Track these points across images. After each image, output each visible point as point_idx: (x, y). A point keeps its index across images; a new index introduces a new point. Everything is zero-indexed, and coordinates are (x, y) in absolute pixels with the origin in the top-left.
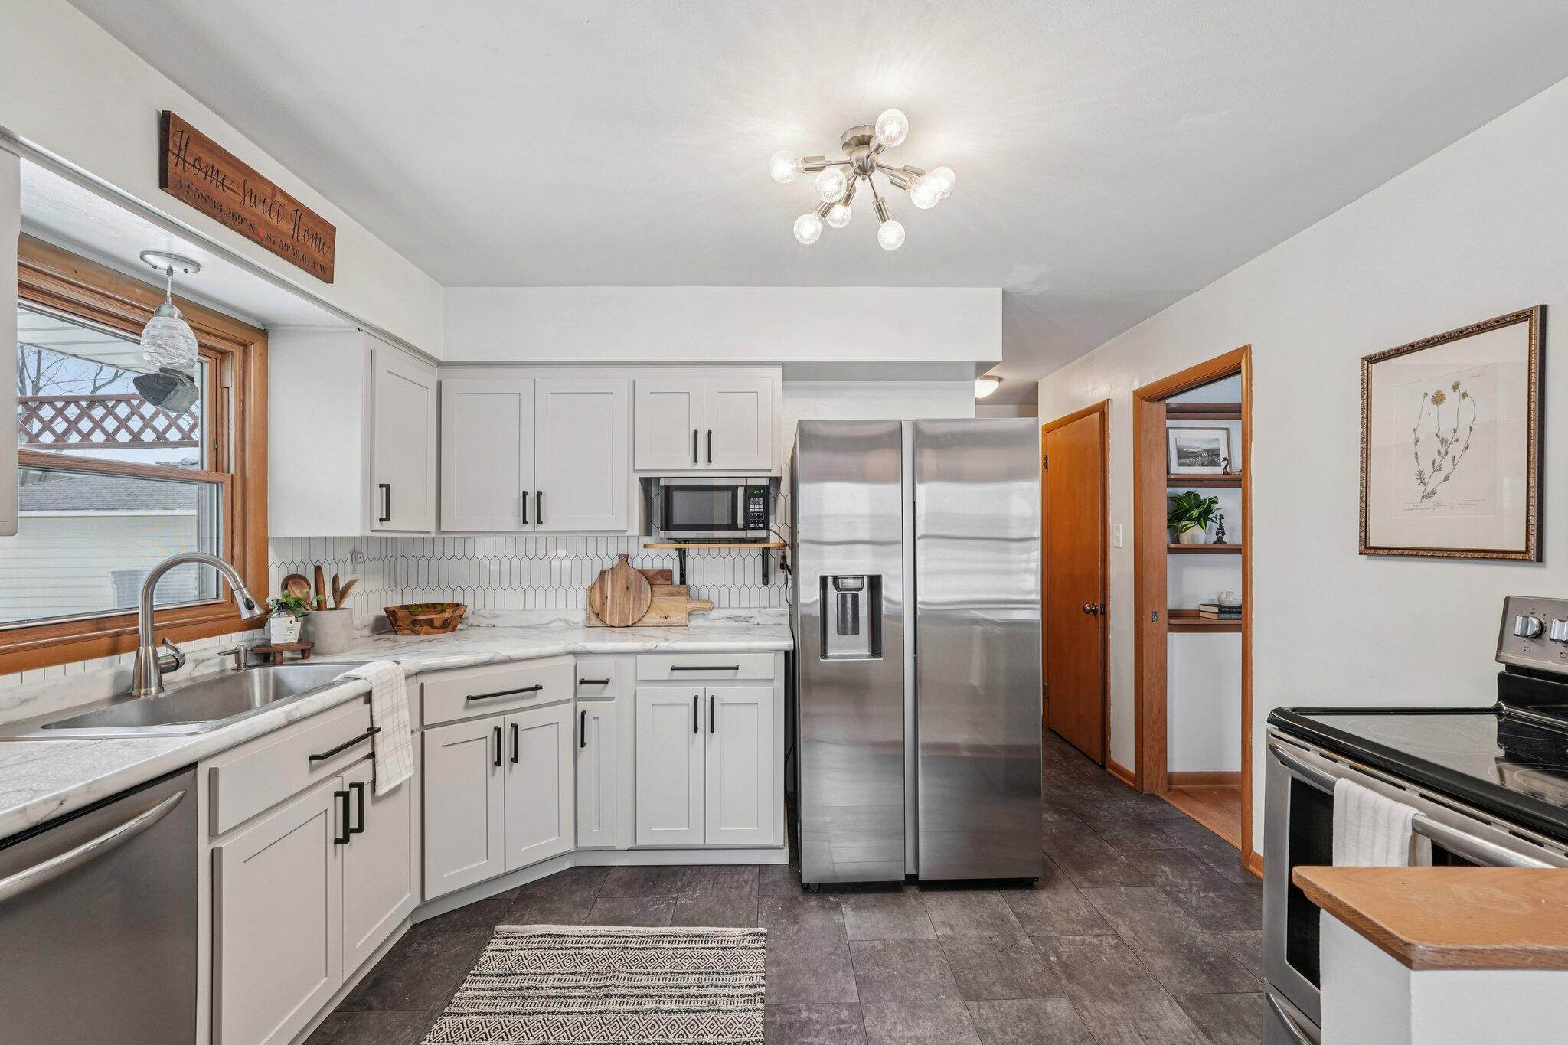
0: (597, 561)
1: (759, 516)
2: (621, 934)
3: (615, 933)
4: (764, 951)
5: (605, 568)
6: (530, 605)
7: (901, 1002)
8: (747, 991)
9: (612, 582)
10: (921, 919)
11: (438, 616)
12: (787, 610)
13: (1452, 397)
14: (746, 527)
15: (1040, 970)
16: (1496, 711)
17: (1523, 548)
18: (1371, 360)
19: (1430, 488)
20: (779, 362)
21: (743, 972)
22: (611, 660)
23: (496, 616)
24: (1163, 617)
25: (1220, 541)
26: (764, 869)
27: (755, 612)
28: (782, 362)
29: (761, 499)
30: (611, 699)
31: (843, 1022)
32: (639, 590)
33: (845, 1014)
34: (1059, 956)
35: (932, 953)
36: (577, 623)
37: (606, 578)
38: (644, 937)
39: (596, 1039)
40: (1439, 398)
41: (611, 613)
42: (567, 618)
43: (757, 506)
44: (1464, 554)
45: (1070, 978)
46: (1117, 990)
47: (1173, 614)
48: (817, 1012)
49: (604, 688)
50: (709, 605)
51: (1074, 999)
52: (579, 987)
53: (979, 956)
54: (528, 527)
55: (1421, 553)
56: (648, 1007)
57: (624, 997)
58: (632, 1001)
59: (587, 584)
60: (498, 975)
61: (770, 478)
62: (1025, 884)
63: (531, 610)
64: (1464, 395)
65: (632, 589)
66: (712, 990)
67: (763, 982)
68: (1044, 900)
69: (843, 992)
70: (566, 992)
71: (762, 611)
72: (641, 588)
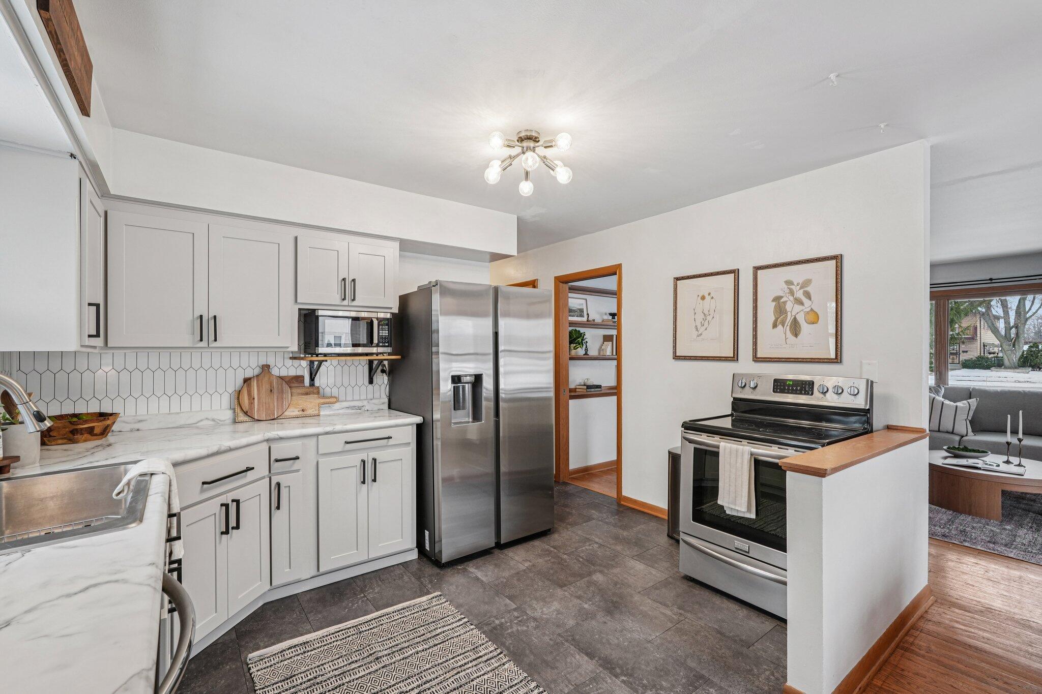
0: (240, 370)
1: (385, 338)
2: (349, 626)
3: (345, 628)
4: (449, 603)
5: (247, 376)
6: (175, 408)
7: (536, 599)
8: (458, 624)
9: (258, 386)
10: (512, 563)
11: (100, 424)
12: (386, 400)
13: (708, 298)
14: (377, 346)
15: (580, 566)
16: (731, 415)
17: (732, 356)
18: (677, 279)
19: (700, 333)
20: (398, 238)
21: (448, 616)
22: (299, 442)
23: (140, 421)
24: (567, 394)
25: (586, 354)
26: (405, 565)
27: (365, 403)
28: (400, 239)
29: (387, 327)
30: (298, 471)
31: (518, 617)
32: (281, 392)
33: (516, 614)
34: (582, 558)
35: (531, 575)
36: (224, 421)
37: (252, 384)
38: (367, 622)
39: (395, 680)
40: (703, 298)
41: (258, 410)
42: (215, 417)
43: (384, 332)
44: (713, 358)
45: (594, 565)
46: (613, 563)
47: (571, 390)
48: (502, 618)
49: (293, 463)
50: (335, 400)
51: (601, 572)
52: (353, 662)
53: (552, 569)
54: (204, 344)
55: (697, 358)
56: (411, 652)
57: (389, 654)
58: (396, 654)
59: (231, 389)
60: (281, 681)
61: (392, 313)
62: (544, 534)
63: (178, 413)
64: (712, 298)
65: (275, 391)
66: (439, 631)
67: (463, 616)
68: (557, 538)
69: (506, 605)
70: (345, 669)
71: (370, 401)
72: (282, 390)
